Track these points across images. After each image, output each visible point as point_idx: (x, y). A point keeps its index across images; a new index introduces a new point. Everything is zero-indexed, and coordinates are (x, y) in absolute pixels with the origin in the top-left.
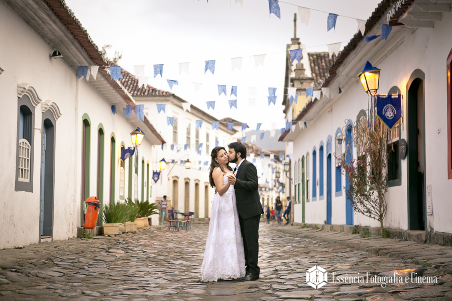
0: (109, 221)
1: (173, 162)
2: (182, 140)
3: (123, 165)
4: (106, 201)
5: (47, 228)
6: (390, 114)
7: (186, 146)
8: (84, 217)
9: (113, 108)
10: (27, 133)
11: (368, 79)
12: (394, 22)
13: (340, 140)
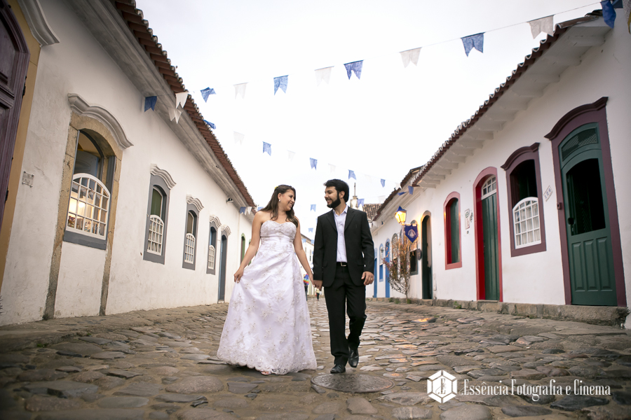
5: (222, 295)
6: (412, 235)
10: (213, 242)
11: (400, 216)
12: (414, 185)
13: (382, 251)
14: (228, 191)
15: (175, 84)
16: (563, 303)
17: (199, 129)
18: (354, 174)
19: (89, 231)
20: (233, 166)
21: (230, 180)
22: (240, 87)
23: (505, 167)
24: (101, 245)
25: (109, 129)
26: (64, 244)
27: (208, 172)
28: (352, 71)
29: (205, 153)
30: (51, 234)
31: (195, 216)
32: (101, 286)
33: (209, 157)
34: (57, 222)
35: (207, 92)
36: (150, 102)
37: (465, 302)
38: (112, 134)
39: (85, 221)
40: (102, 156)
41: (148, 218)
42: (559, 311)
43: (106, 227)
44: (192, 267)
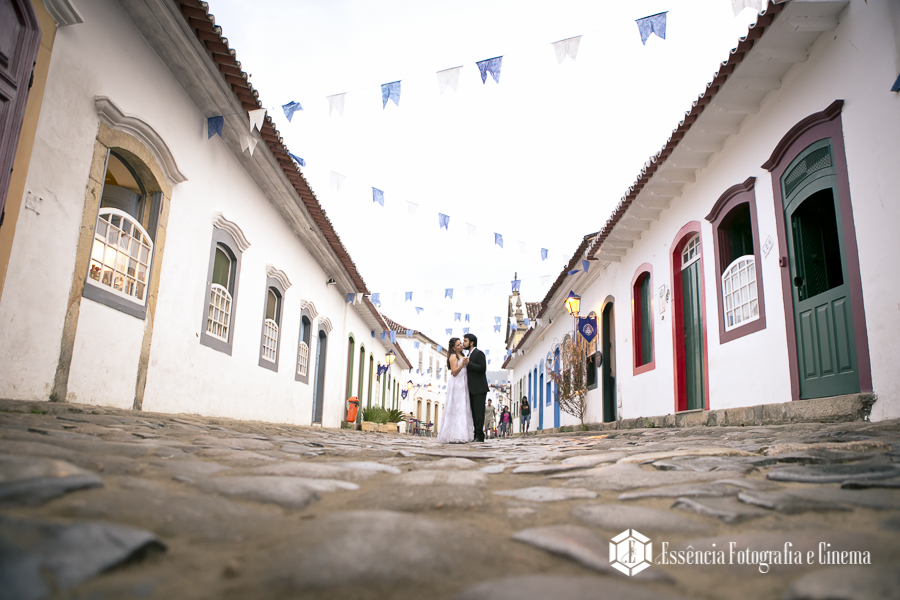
0: (366, 419)
1: (418, 385)
2: (426, 366)
3: (378, 379)
4: (364, 404)
5: (318, 416)
6: (588, 332)
7: (429, 371)
8: (346, 412)
9: (373, 333)
10: (307, 338)
11: (572, 304)
12: (591, 257)
13: (550, 360)
14: (329, 268)
15: (248, 99)
16: (789, 399)
17: (285, 170)
18: (501, 240)
19: (121, 290)
20: (335, 229)
21: (331, 250)
22: (337, 98)
23: (711, 217)
24: (138, 313)
25: (153, 153)
26: (84, 301)
27: (299, 237)
28: (488, 72)
29: (294, 207)
30: (65, 285)
31: (279, 296)
32: (137, 369)
33: (300, 213)
34: (73, 268)
35: (292, 107)
36: (214, 124)
37: (659, 418)
38: (158, 162)
39: (115, 275)
40: (144, 192)
41: (208, 287)
42: (784, 411)
43: (145, 289)
44: (274, 367)
